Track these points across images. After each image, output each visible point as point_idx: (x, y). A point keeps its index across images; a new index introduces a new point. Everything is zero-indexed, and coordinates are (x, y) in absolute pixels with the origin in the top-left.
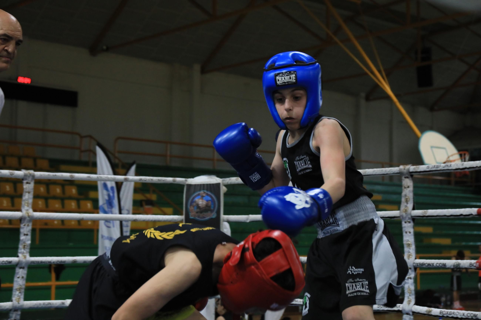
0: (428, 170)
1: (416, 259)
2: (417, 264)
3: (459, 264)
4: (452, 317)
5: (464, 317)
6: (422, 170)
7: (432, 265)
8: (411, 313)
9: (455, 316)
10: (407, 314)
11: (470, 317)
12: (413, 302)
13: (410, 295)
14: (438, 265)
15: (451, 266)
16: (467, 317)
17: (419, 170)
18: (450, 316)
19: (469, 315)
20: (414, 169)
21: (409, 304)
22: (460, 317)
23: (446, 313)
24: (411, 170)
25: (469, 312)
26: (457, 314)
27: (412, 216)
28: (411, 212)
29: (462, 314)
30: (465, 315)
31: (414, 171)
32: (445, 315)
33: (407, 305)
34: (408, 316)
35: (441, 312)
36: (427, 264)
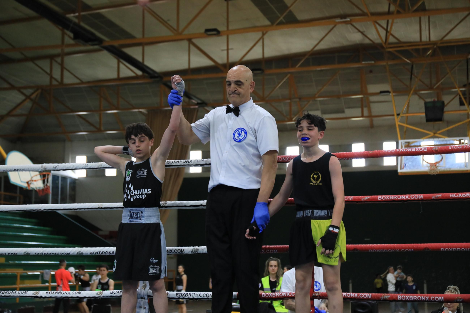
3: (197, 250)
4: (189, 298)
5: (200, 297)
7: (170, 251)
8: (146, 297)
9: (192, 297)
10: (142, 298)
11: (206, 297)
15: (190, 251)
16: (203, 297)
18: (187, 297)
19: (204, 295)
21: (145, 289)
22: (196, 298)
23: (182, 295)
25: (204, 293)
26: (193, 295)
29: (198, 295)
30: (202, 295)
32: (181, 297)
33: (143, 290)
34: (143, 300)
35: (176, 295)
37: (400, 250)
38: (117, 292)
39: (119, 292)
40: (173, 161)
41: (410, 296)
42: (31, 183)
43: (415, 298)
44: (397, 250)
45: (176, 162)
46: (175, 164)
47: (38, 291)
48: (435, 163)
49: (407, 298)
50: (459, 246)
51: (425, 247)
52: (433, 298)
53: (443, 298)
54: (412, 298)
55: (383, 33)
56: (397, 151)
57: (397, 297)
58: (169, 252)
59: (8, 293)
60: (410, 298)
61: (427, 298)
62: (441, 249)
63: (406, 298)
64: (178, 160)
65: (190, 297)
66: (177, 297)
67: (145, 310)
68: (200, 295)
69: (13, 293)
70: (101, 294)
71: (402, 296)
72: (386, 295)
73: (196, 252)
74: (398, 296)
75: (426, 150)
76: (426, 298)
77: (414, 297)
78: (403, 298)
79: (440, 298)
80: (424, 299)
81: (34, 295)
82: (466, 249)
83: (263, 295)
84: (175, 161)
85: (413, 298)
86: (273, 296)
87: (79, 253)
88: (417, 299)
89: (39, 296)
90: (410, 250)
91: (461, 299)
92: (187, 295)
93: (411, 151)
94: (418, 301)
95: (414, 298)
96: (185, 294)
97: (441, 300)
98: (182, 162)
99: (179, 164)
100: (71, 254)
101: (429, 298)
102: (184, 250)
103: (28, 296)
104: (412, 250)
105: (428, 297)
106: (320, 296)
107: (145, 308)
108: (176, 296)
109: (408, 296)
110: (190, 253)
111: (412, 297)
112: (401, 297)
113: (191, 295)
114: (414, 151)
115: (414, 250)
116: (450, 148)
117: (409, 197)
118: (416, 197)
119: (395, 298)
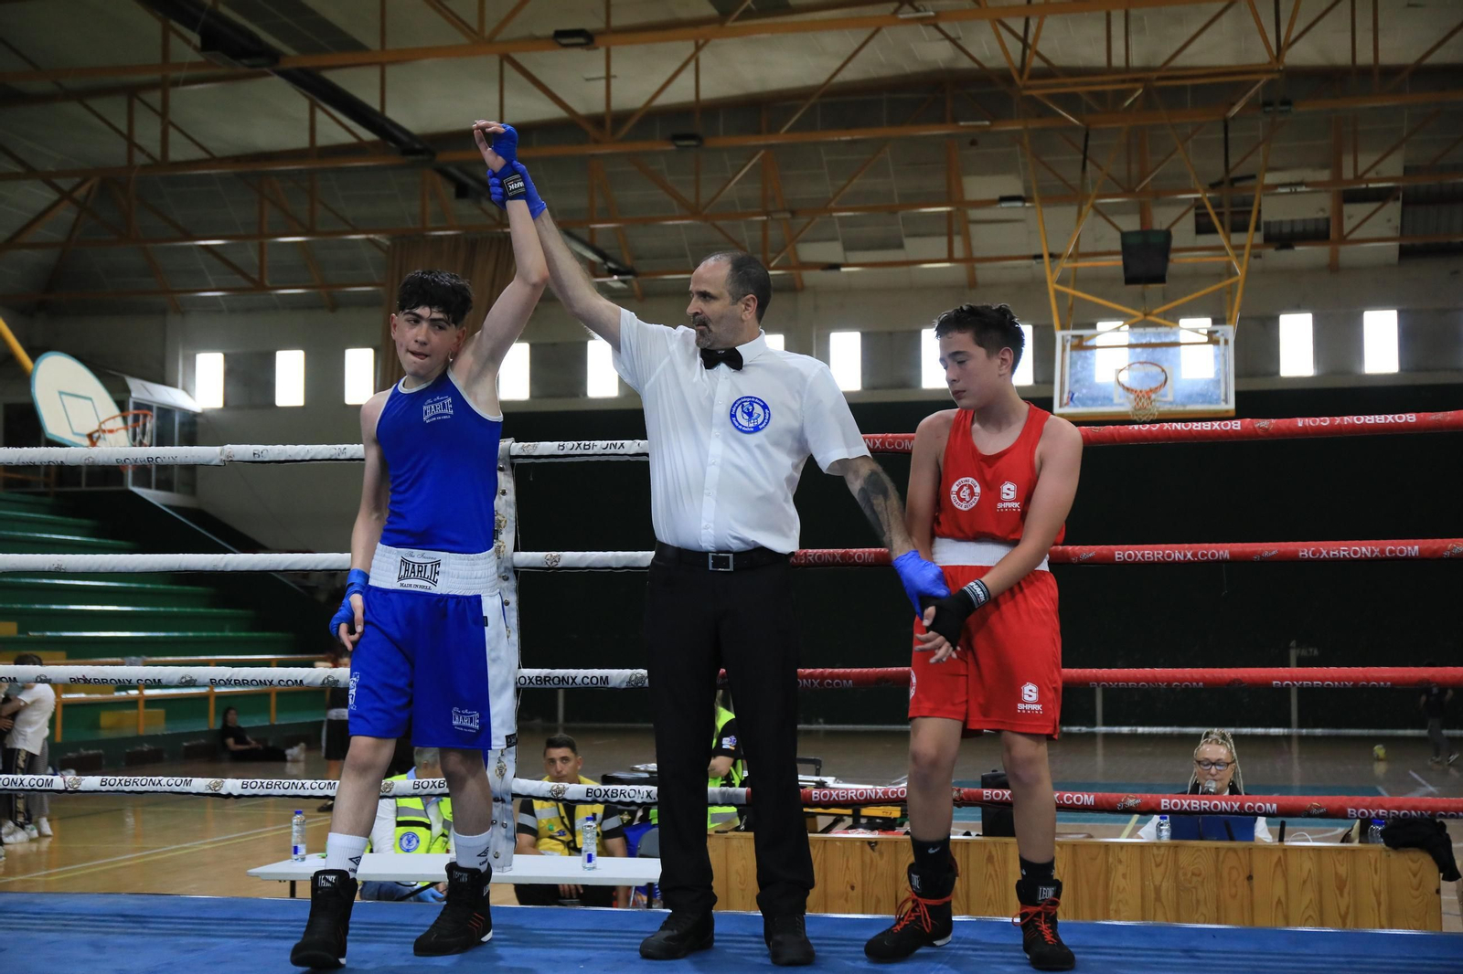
0: (561, 453)
1: (520, 668)
2: (530, 679)
5: (648, 800)
6: (546, 453)
7: (571, 681)
8: (509, 798)
9: (628, 800)
12: (511, 771)
13: (502, 755)
14: (586, 681)
15: (623, 682)
17: (536, 453)
18: (615, 800)
20: (523, 448)
21: (502, 774)
22: (639, 801)
23: (603, 793)
24: (514, 453)
26: (632, 793)
27: (514, 567)
28: (512, 555)
29: (646, 794)
31: (524, 454)
33: (497, 778)
34: (503, 803)
35: (588, 792)
36: (556, 680)
37: (1169, 684)
38: (431, 784)
39: (437, 784)
40: (575, 443)
41: (1193, 801)
42: (99, 437)
43: (1206, 807)
45: (582, 446)
46: (579, 452)
47: (219, 780)
48: (1147, 393)
49: (1185, 806)
50: (1320, 675)
51: (1233, 676)
52: (1249, 806)
53: (1275, 806)
54: (1197, 806)
55: (1015, 48)
56: (1165, 428)
57: (1159, 804)
58: (568, 683)
59: (139, 783)
60: (1193, 805)
61: (1236, 807)
62: (1274, 682)
63: (1182, 805)
64: (587, 443)
65: (622, 798)
66: (589, 799)
67: (503, 830)
68: (649, 795)
69: (154, 784)
70: (388, 790)
71: (1174, 801)
72: (1131, 798)
73: (640, 685)
74: (1163, 800)
75: (1239, 428)
76: (1232, 807)
77: (1202, 802)
78: (1176, 805)
79: (1268, 805)
80: (1228, 809)
81: (210, 791)
82: (1336, 683)
83: (814, 795)
84: (579, 445)
85: (1200, 805)
86: (841, 799)
87: (329, 681)
88: (1209, 807)
89: (223, 792)
90: (1194, 684)
91: (1320, 808)
92: (615, 795)
93: (1199, 428)
94: (1211, 812)
95: (1203, 806)
96: (610, 792)
97: (1271, 811)
98: (599, 447)
99: (590, 452)
100: (304, 682)
101: (1241, 807)
102: (607, 677)
103: (194, 792)
104: (1201, 684)
105: (1238, 804)
106: (962, 799)
107: (505, 826)
108: (587, 796)
109: (1188, 801)
110: (624, 686)
111: (1197, 802)
112: (1170, 804)
113: (626, 794)
114: (1209, 428)
115: (1204, 684)
116: (1300, 425)
117: (1194, 555)
118: (1213, 555)
119: (1153, 805)
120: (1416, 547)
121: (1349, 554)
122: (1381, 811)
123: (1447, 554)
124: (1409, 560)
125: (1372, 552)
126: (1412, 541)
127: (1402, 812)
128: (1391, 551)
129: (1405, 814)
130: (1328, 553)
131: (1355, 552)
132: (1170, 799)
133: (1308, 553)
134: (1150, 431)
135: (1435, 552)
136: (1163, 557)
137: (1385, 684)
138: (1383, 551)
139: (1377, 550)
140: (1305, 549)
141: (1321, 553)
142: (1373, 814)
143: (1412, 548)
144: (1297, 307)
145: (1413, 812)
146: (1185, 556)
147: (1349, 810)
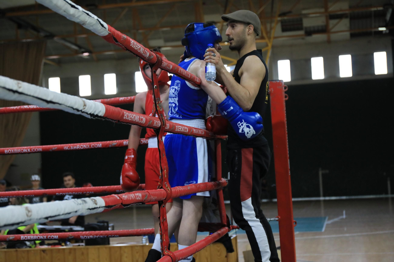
44: (21, 196)
49: (29, 238)
53: (57, 236)
57: (20, 238)
60: (31, 238)
61: (45, 237)
63: (28, 238)
74: (22, 237)
76: (44, 237)
78: (26, 238)
80: (43, 238)
82: (76, 193)
85: (34, 238)
97: (56, 238)
101: (47, 237)
105: (46, 236)
112: (24, 238)
117: (31, 150)
118: (37, 150)
119: (18, 238)
120: (101, 144)
121: (80, 147)
122: (91, 236)
123: (110, 146)
124: (99, 149)
125: (87, 146)
126: (100, 142)
127: (98, 236)
128: (93, 146)
129: (99, 237)
130: (73, 147)
131: (82, 147)
132: (24, 236)
133: (67, 148)
134: (16, 109)
135: (107, 145)
136: (20, 151)
137: (92, 192)
138: (90, 146)
139: (88, 146)
140: (66, 147)
141: (71, 148)
142: (89, 237)
143: (99, 144)
144: (317, 55)
145: (101, 236)
146: (28, 150)
147: (81, 236)
